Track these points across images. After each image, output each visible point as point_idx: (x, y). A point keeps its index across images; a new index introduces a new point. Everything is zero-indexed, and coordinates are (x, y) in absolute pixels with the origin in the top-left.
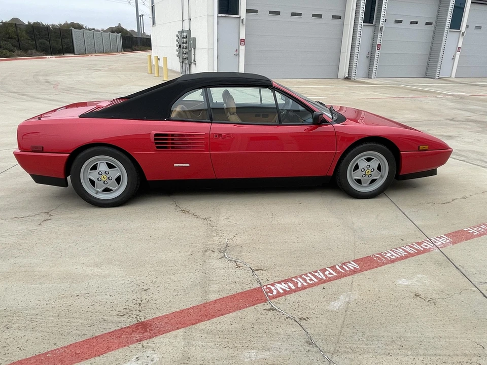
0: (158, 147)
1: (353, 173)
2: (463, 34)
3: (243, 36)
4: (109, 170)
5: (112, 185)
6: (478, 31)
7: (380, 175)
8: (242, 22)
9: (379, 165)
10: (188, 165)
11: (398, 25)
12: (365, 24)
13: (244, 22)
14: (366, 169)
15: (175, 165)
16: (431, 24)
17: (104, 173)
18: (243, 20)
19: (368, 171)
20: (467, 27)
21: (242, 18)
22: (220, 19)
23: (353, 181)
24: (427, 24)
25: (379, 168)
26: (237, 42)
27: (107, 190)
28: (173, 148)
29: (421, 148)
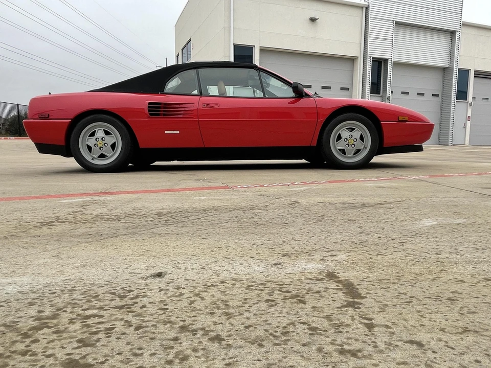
0: (151, 114)
1: (336, 143)
2: (471, 104)
4: (106, 137)
5: (107, 151)
6: (485, 103)
7: (363, 146)
9: (361, 135)
10: (178, 132)
11: (405, 96)
12: (372, 95)
14: (349, 139)
15: (166, 132)
16: (437, 95)
17: (100, 139)
19: (351, 141)
20: (474, 98)
23: (337, 151)
24: (433, 95)
25: (362, 138)
27: (102, 156)
28: (164, 115)
29: (401, 118)
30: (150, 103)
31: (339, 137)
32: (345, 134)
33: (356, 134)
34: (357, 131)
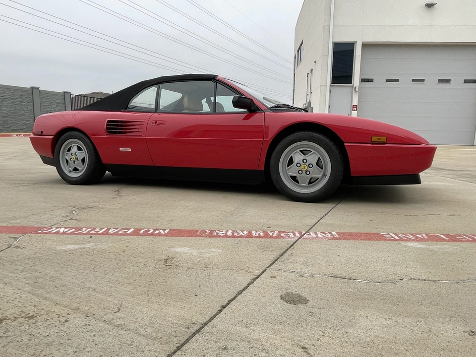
0: (108, 132)
1: (287, 168)
3: (355, 103)
4: (78, 152)
5: (79, 165)
7: (322, 174)
8: (355, 90)
9: (319, 159)
10: (130, 150)
13: (357, 90)
14: (302, 163)
15: (121, 149)
17: (74, 154)
18: (355, 88)
19: (304, 167)
21: (355, 87)
22: (332, 88)
23: (288, 178)
26: (349, 107)
27: (75, 169)
28: (119, 133)
29: (374, 139)
30: (108, 121)
31: (291, 161)
32: (298, 158)
33: (312, 158)
34: (314, 155)
